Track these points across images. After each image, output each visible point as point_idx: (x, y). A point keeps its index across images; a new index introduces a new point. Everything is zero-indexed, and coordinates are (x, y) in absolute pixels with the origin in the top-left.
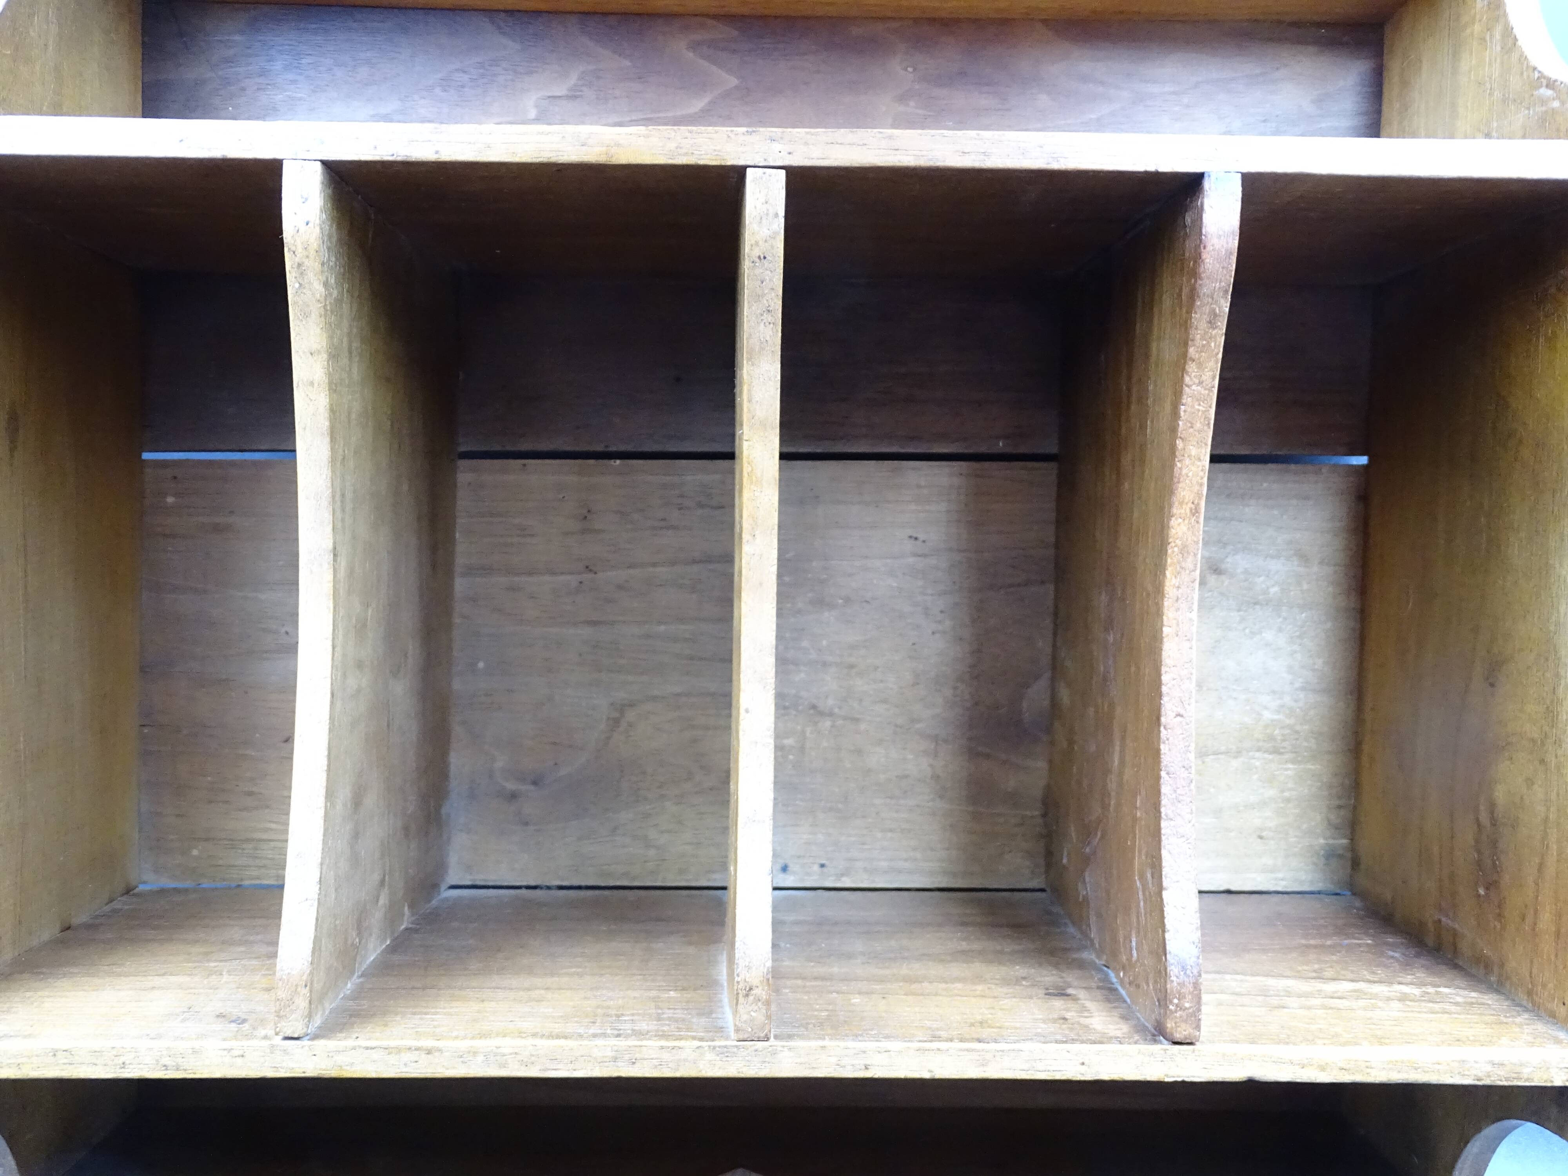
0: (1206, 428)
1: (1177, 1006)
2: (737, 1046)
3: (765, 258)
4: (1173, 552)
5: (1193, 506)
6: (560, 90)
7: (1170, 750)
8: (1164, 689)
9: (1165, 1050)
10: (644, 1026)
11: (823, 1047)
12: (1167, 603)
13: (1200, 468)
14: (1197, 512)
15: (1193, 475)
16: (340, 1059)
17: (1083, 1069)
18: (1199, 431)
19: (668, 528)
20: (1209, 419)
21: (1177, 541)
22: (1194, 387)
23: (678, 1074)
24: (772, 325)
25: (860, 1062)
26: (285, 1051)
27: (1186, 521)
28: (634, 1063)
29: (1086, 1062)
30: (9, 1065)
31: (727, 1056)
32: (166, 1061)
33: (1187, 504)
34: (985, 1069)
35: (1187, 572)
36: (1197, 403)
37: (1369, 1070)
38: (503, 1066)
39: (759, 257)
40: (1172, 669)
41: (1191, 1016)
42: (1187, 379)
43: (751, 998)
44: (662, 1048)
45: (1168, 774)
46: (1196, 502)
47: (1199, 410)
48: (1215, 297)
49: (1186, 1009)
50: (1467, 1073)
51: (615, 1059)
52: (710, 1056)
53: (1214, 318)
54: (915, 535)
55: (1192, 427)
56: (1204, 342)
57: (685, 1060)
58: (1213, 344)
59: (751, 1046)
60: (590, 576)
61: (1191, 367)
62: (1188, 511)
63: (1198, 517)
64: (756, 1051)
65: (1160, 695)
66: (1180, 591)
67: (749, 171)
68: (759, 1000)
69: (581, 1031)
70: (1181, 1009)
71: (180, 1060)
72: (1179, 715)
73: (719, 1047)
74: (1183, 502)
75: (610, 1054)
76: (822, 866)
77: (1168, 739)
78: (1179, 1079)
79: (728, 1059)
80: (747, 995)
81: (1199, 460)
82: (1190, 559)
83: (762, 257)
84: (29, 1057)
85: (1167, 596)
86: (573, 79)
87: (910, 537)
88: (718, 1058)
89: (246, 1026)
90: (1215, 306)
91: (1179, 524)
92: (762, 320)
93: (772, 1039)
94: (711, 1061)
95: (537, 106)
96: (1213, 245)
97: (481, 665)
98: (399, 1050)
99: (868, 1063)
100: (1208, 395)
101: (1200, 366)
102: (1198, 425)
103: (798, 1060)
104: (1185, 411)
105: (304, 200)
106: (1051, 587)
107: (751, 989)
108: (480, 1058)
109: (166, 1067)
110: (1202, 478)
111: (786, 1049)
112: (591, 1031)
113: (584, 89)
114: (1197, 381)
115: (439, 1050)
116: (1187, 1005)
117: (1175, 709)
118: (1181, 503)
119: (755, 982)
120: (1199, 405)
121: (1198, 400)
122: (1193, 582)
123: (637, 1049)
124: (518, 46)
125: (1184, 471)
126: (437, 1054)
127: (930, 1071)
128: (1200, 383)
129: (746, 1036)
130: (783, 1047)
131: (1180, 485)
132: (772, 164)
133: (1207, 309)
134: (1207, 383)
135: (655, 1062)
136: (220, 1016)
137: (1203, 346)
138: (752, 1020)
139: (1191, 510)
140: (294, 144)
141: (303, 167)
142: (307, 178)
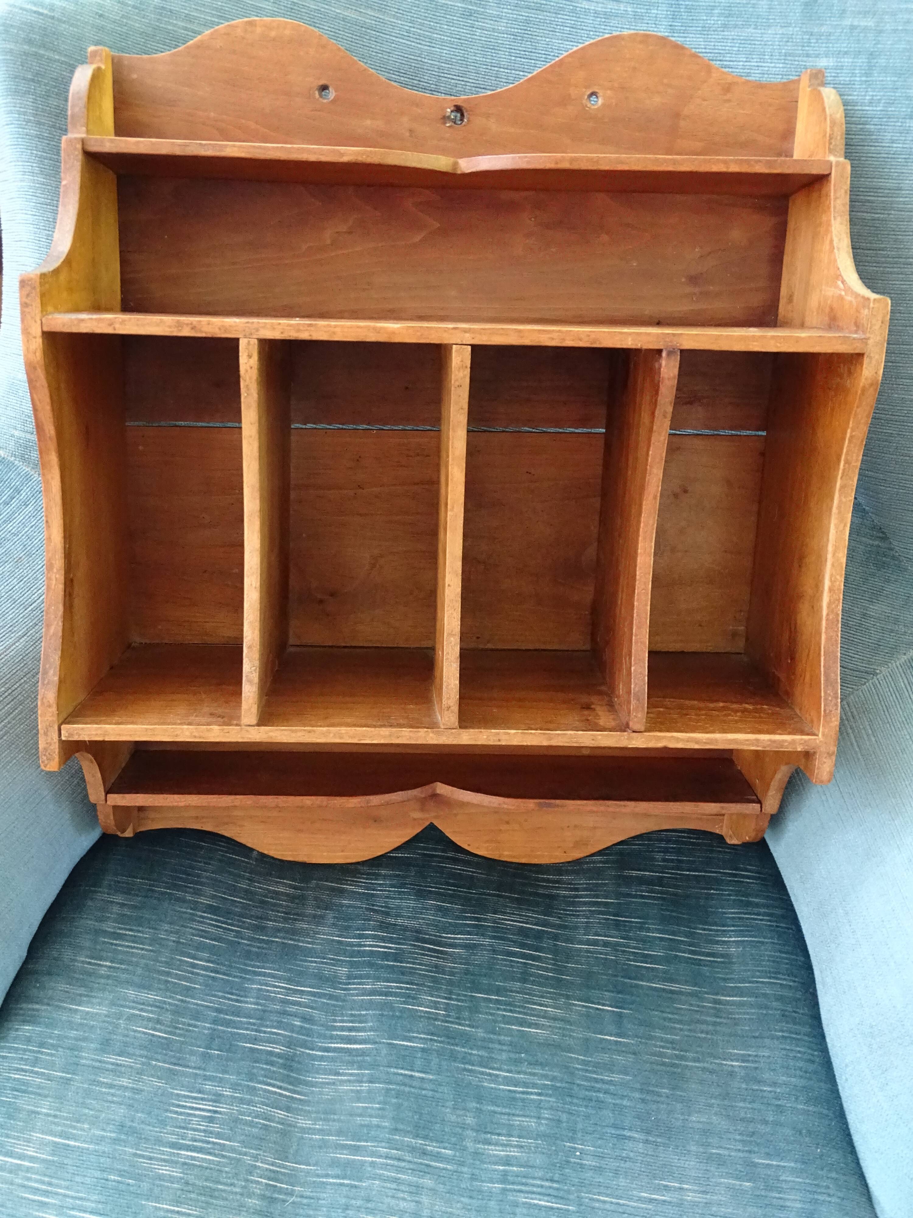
1: (635, 716)
2: (443, 731)
6: (343, 228)
8: (638, 577)
9: (629, 734)
10: (401, 721)
11: (480, 732)
15: (653, 483)
16: (271, 734)
17: (593, 742)
18: (658, 462)
19: (401, 466)
20: (663, 457)
21: (646, 511)
23: (417, 743)
24: (462, 415)
25: (497, 738)
26: (247, 731)
27: (651, 502)
28: (398, 737)
29: (595, 739)
30: (127, 735)
31: (439, 735)
32: (195, 734)
33: (651, 494)
34: (551, 741)
41: (641, 720)
42: (653, 439)
43: (450, 711)
44: (411, 731)
47: (658, 453)
48: (666, 404)
49: (639, 717)
51: (390, 736)
52: (431, 735)
54: (529, 472)
57: (421, 736)
58: (665, 424)
59: (451, 732)
60: (361, 490)
65: (634, 580)
67: (454, 346)
68: (453, 712)
69: (374, 723)
71: (201, 734)
73: (436, 731)
74: (648, 494)
75: (388, 733)
76: (478, 638)
77: (638, 600)
78: (635, 746)
80: (448, 710)
81: (658, 475)
82: (652, 519)
85: (641, 535)
87: (527, 472)
88: (435, 736)
89: (226, 719)
90: (666, 408)
91: (647, 503)
93: (458, 728)
94: (432, 737)
95: (331, 237)
96: (665, 382)
97: (304, 535)
98: (296, 731)
99: (500, 738)
101: (659, 434)
103: (470, 737)
104: (652, 453)
105: (249, 357)
106: (599, 499)
107: (449, 707)
108: (332, 735)
109: (195, 737)
112: (379, 723)
113: (357, 228)
114: (657, 440)
117: (642, 586)
119: (452, 704)
121: (657, 449)
123: (400, 732)
124: (321, 203)
125: (649, 481)
126: (313, 733)
127: (527, 742)
129: (447, 727)
130: (465, 733)
131: (647, 487)
132: (464, 343)
135: (408, 737)
136: (211, 714)
137: (661, 425)
138: (450, 720)
140: (244, 331)
141: (249, 342)
142: (250, 347)
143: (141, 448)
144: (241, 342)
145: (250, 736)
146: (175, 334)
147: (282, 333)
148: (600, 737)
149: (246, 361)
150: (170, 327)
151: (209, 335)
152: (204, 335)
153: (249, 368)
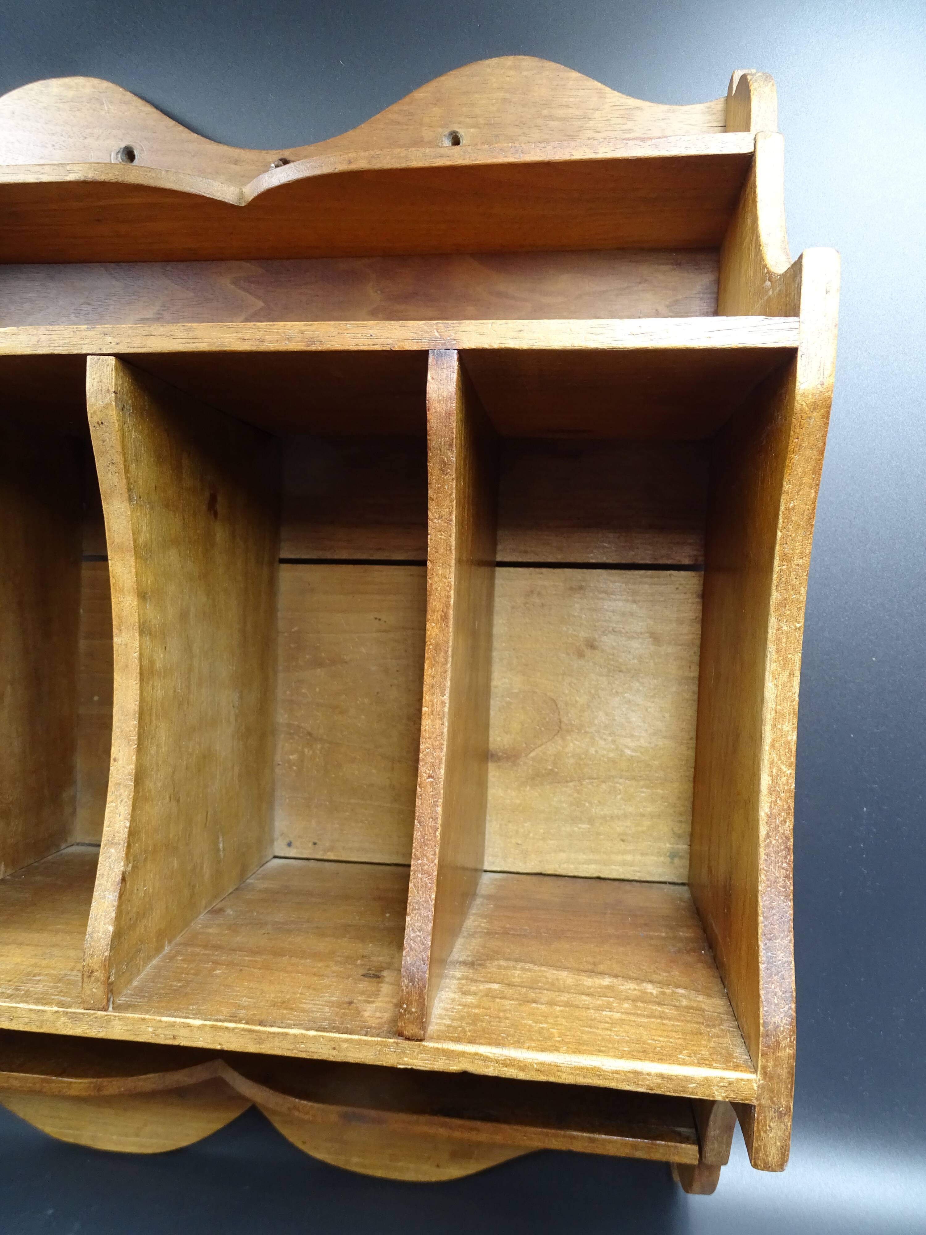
0: (448, 552)
1: (406, 1010)
2: (83, 1014)
3: (102, 423)
4: (429, 649)
5: (443, 614)
7: (422, 804)
8: (423, 756)
9: (397, 1044)
11: (144, 1019)
13: (447, 584)
14: (446, 618)
15: (441, 590)
17: (335, 1053)
18: (443, 555)
20: (450, 546)
21: (432, 641)
22: (435, 521)
23: (41, 1031)
24: (117, 474)
25: (169, 1033)
27: (438, 626)
28: (12, 1020)
29: (337, 1047)
31: (76, 1020)
33: (438, 612)
35: (440, 664)
36: (439, 533)
37: (560, 1074)
39: (98, 423)
40: (428, 740)
41: (417, 1019)
42: (430, 514)
43: (93, 979)
44: (31, 1010)
45: (419, 822)
46: (445, 610)
47: (441, 539)
48: (442, 449)
49: (413, 1013)
50: (640, 1083)
52: (63, 1019)
53: (444, 467)
54: (378, 617)
55: (437, 552)
56: (439, 485)
57: (47, 1021)
58: (446, 487)
59: (93, 1014)
61: (431, 505)
62: (439, 617)
63: (447, 622)
64: (96, 1018)
65: (418, 760)
66: (435, 679)
67: (89, 357)
68: (99, 981)
70: (409, 1012)
72: (430, 776)
73: (71, 1013)
74: (435, 610)
76: (315, 844)
77: (421, 795)
78: (409, 1067)
79: (77, 1022)
80: (90, 977)
81: (445, 578)
82: (442, 655)
83: (100, 423)
85: (425, 683)
86: (157, 307)
87: (376, 618)
88: (70, 1021)
90: (443, 457)
91: (433, 627)
92: (109, 470)
93: (111, 1009)
94: (65, 1023)
96: (435, 408)
99: (176, 1034)
100: (447, 527)
101: (438, 504)
103: (125, 1028)
104: (431, 540)
107: (92, 972)
110: (448, 592)
111: (117, 1019)
113: (164, 313)
114: (437, 516)
116: (413, 1010)
117: (428, 772)
118: (434, 611)
119: (96, 967)
120: (441, 535)
121: (439, 531)
122: (445, 673)
123: (14, 1010)
124: (122, 286)
125: (434, 587)
128: (440, 518)
129: (89, 1006)
130: (115, 1016)
131: (432, 597)
132: (105, 352)
133: (437, 459)
134: (446, 517)
135: (27, 1020)
137: (439, 488)
138: (94, 994)
139: (441, 617)
148: (345, 1045)
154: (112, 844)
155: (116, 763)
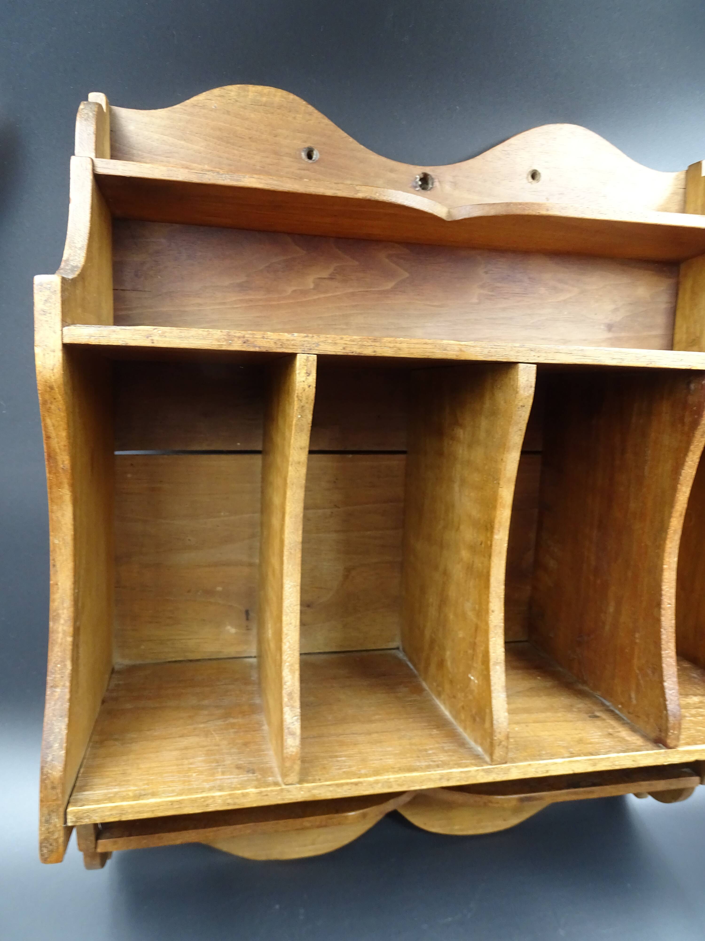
0: (691, 479)
1: (671, 733)
2: (494, 768)
6: (325, 274)
8: (663, 593)
9: (665, 751)
11: (530, 765)
12: (666, 555)
13: (686, 497)
14: (682, 516)
15: (683, 500)
16: (315, 792)
17: (634, 762)
18: (688, 481)
20: (693, 476)
21: (673, 528)
22: (689, 463)
23: (468, 783)
25: (546, 769)
26: (288, 791)
27: (677, 520)
29: (636, 759)
32: (230, 801)
34: (596, 767)
35: (675, 541)
38: (390, 787)
39: (522, 406)
40: (667, 584)
41: (677, 737)
42: (687, 459)
43: (501, 746)
44: (461, 772)
45: (665, 630)
46: (682, 511)
49: (675, 734)
51: (440, 779)
52: (482, 773)
55: (685, 480)
56: (697, 444)
57: (472, 776)
59: (499, 767)
60: (336, 509)
61: (690, 454)
62: (678, 515)
64: (501, 769)
65: (661, 595)
66: (672, 549)
67: (519, 365)
68: (505, 747)
69: (418, 763)
70: (673, 734)
71: (236, 801)
72: (670, 604)
73: (486, 769)
75: (438, 777)
77: (665, 615)
78: (670, 762)
79: (489, 774)
80: (499, 745)
81: (684, 493)
82: (677, 536)
84: (158, 806)
85: (666, 552)
86: (331, 270)
88: (484, 774)
91: (674, 521)
93: (508, 762)
94: (481, 776)
95: (314, 282)
98: (342, 785)
99: (549, 769)
100: (694, 466)
102: (688, 479)
103: (519, 771)
104: (683, 472)
105: (308, 375)
107: (501, 742)
108: (380, 785)
109: (229, 804)
111: (514, 767)
113: (337, 275)
114: (691, 460)
115: (361, 783)
116: (675, 732)
117: (668, 601)
118: (676, 512)
119: (503, 739)
120: (690, 470)
123: (449, 774)
124: (305, 252)
125: (679, 498)
126: (360, 785)
127: (573, 770)
129: (497, 763)
130: (512, 766)
131: (677, 504)
132: (531, 362)
134: (694, 461)
135: (458, 778)
138: (501, 755)
140: (303, 345)
141: (308, 357)
142: (309, 363)
143: (129, 476)
144: (298, 357)
145: (291, 797)
146: (224, 348)
147: (344, 348)
149: (304, 379)
150: (218, 340)
151: (264, 350)
152: (257, 349)
153: (306, 387)
154: (496, 663)
155: (493, 613)
